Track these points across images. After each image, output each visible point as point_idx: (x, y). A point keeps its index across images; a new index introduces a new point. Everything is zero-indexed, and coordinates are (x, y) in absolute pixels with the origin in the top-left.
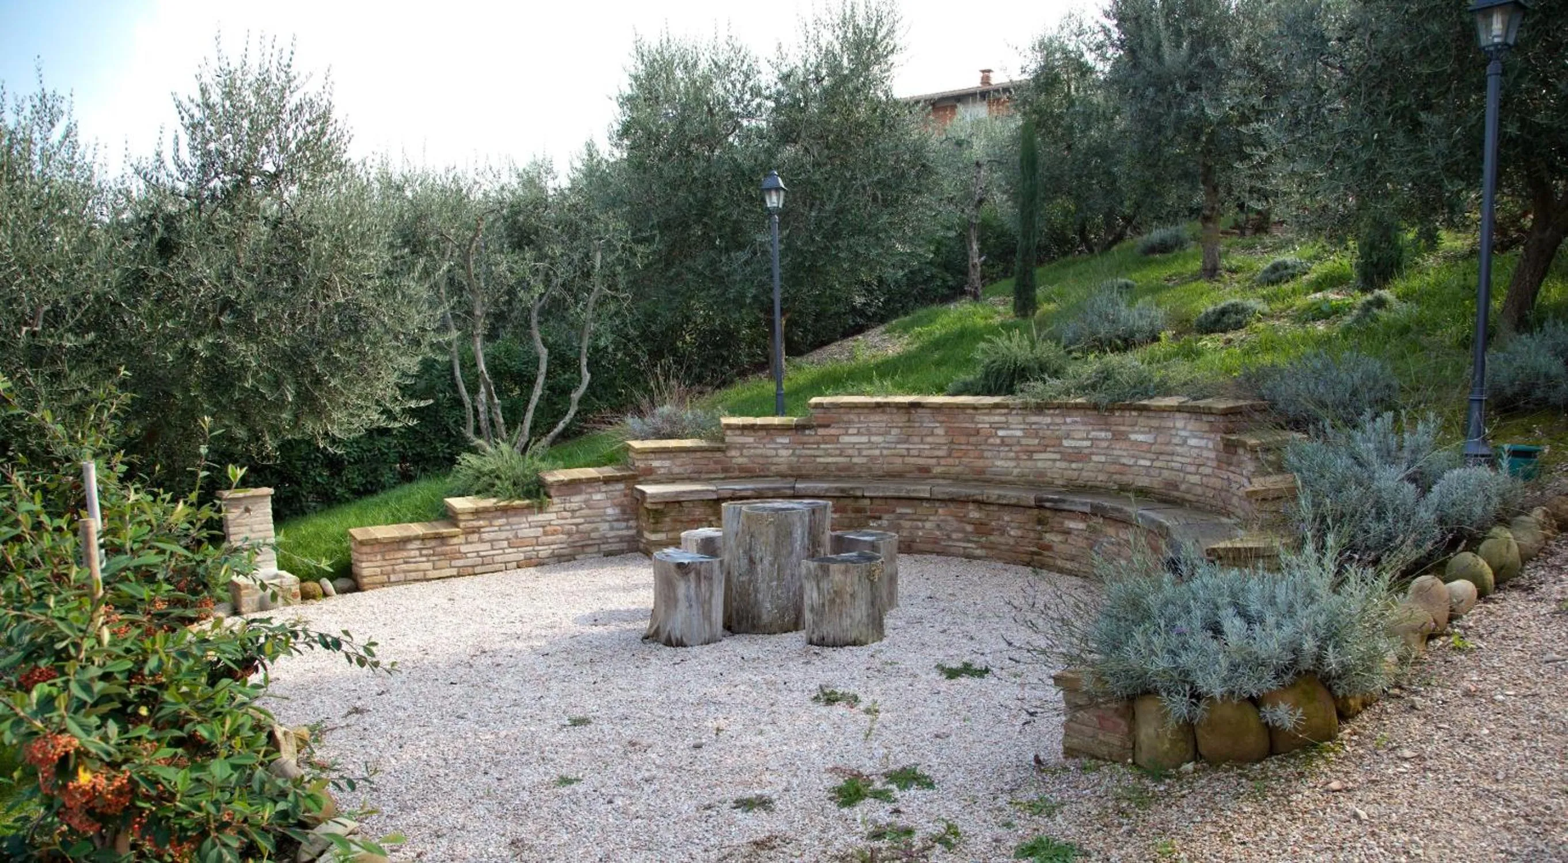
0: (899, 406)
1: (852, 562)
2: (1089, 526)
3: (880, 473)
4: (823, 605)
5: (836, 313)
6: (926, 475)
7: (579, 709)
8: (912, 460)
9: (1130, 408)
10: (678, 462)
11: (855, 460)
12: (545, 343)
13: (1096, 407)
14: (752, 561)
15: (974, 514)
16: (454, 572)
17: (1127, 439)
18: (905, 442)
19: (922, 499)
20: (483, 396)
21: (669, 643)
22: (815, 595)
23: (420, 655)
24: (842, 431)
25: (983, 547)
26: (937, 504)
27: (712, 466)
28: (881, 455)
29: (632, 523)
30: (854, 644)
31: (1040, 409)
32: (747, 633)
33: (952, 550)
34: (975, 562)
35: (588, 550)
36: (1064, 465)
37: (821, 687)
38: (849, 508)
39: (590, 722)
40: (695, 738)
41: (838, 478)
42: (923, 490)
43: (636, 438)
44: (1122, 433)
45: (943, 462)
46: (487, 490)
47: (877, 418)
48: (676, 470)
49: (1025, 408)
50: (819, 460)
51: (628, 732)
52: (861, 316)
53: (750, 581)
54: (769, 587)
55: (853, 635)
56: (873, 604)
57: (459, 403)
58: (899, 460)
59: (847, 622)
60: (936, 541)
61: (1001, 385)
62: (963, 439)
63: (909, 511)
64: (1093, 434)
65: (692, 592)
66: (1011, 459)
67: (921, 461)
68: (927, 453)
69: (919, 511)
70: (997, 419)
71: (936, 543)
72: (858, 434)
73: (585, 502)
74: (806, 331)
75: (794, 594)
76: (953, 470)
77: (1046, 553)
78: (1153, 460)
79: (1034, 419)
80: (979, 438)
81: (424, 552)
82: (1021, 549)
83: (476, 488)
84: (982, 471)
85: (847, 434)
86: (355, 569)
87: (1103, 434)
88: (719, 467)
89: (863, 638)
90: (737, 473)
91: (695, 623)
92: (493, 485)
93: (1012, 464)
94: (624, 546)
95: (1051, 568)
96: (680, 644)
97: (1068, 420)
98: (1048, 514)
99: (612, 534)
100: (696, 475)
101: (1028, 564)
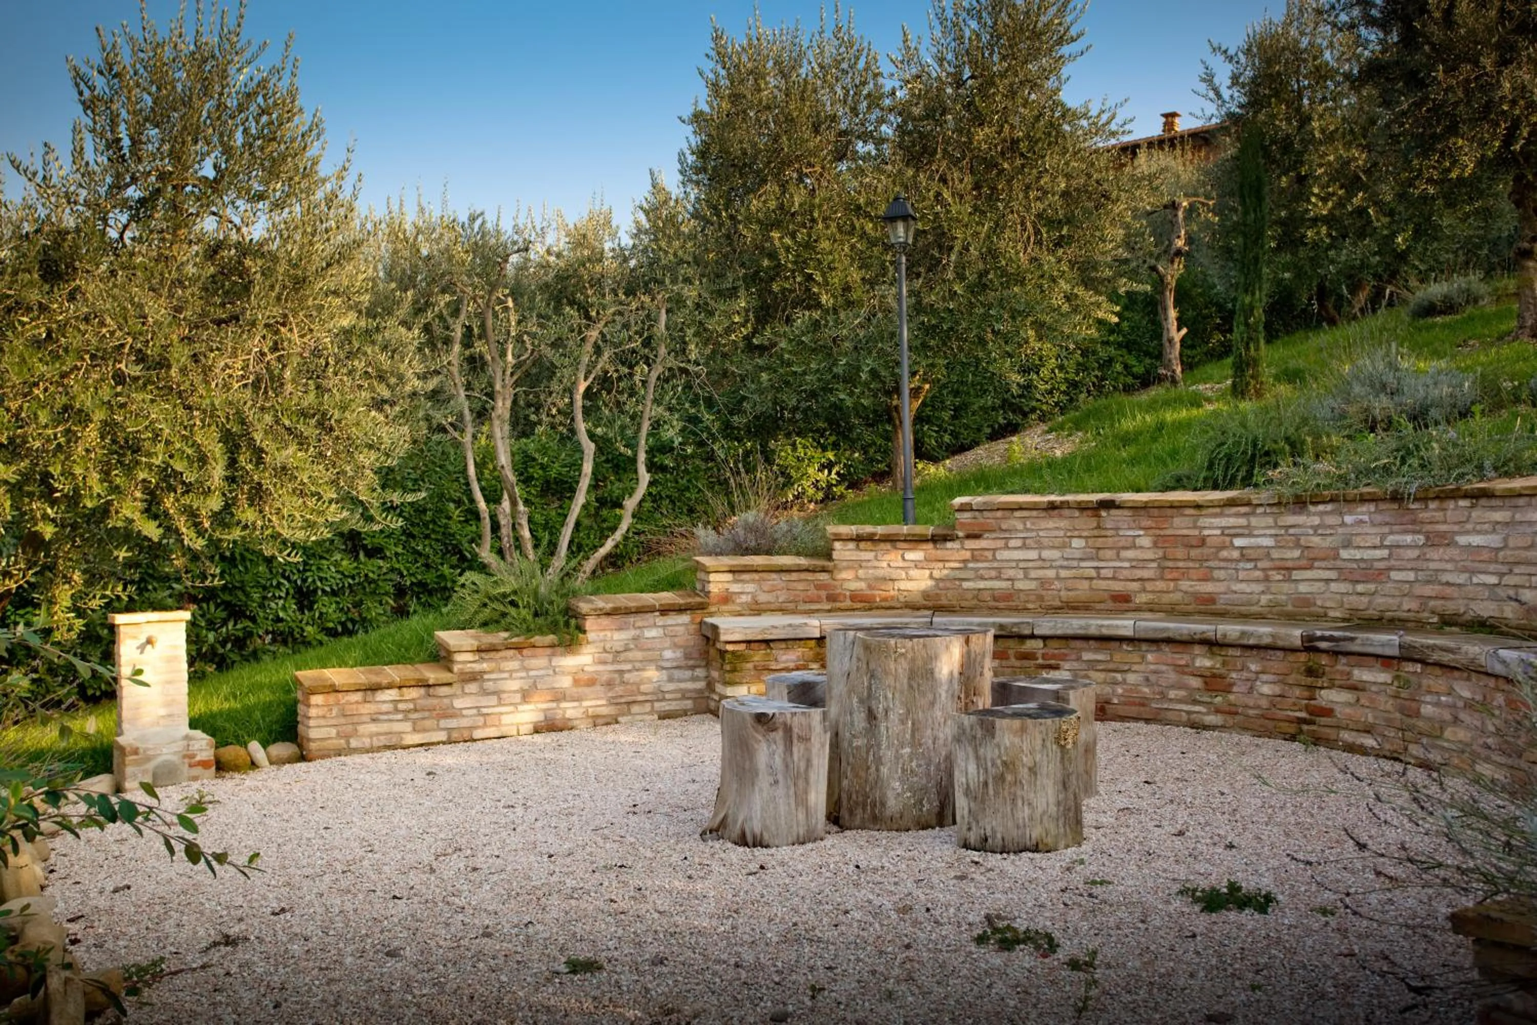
0: (1082, 507)
1: (1030, 716)
2: (1397, 677)
3: (1057, 603)
4: (986, 784)
5: (981, 408)
6: (1125, 606)
7: (584, 946)
8: (1103, 584)
9: (1455, 495)
10: (766, 586)
11: (1019, 585)
12: (592, 436)
13: (1396, 497)
14: (871, 716)
15: (1204, 662)
16: (442, 736)
17: (1452, 544)
18: (1092, 559)
19: (1121, 639)
20: (506, 504)
21: (742, 841)
22: (972, 768)
23: (360, 852)
24: (1000, 543)
25: (1218, 711)
26: (1144, 647)
27: (813, 592)
28: (1058, 578)
29: (700, 672)
30: (1036, 849)
31: (1300, 503)
32: (862, 828)
33: (1170, 716)
34: (1207, 734)
35: (635, 709)
36: (1343, 587)
37: (988, 918)
38: (1011, 652)
39: (600, 968)
40: (775, 1002)
41: (994, 610)
42: (1124, 625)
43: (709, 554)
44: (1442, 535)
45: (1149, 586)
46: (497, 622)
47: (1051, 524)
48: (763, 598)
49: (1279, 504)
50: (966, 585)
51: (663, 989)
52: (1014, 412)
53: (869, 748)
54: (898, 757)
55: (1036, 833)
56: (1065, 785)
57: (475, 515)
58: (1085, 584)
59: (1024, 813)
60: (1143, 702)
61: (1234, 477)
62: (1180, 553)
63: (1100, 657)
64: (1390, 540)
65: (778, 761)
66: (1257, 581)
67: (1117, 586)
68: (1126, 573)
69: (1117, 657)
70: (1232, 521)
71: (1143, 705)
72: (1024, 547)
73: (635, 639)
74: (942, 430)
75: (938, 769)
76: (1166, 598)
77: (1323, 720)
78: (1501, 575)
79: (1291, 519)
80: (1206, 551)
81: (401, 706)
82: (1281, 714)
83: (481, 617)
84: (1211, 599)
85: (1007, 547)
86: (300, 728)
87: (1409, 538)
88: (823, 594)
89: (1049, 840)
90: (848, 603)
91: (782, 808)
92: (504, 615)
93: (1257, 588)
94: (689, 704)
95: (1331, 744)
96: (759, 843)
97: (1348, 519)
98: (1324, 660)
99: (671, 687)
100: (791, 606)
101: (1293, 738)
